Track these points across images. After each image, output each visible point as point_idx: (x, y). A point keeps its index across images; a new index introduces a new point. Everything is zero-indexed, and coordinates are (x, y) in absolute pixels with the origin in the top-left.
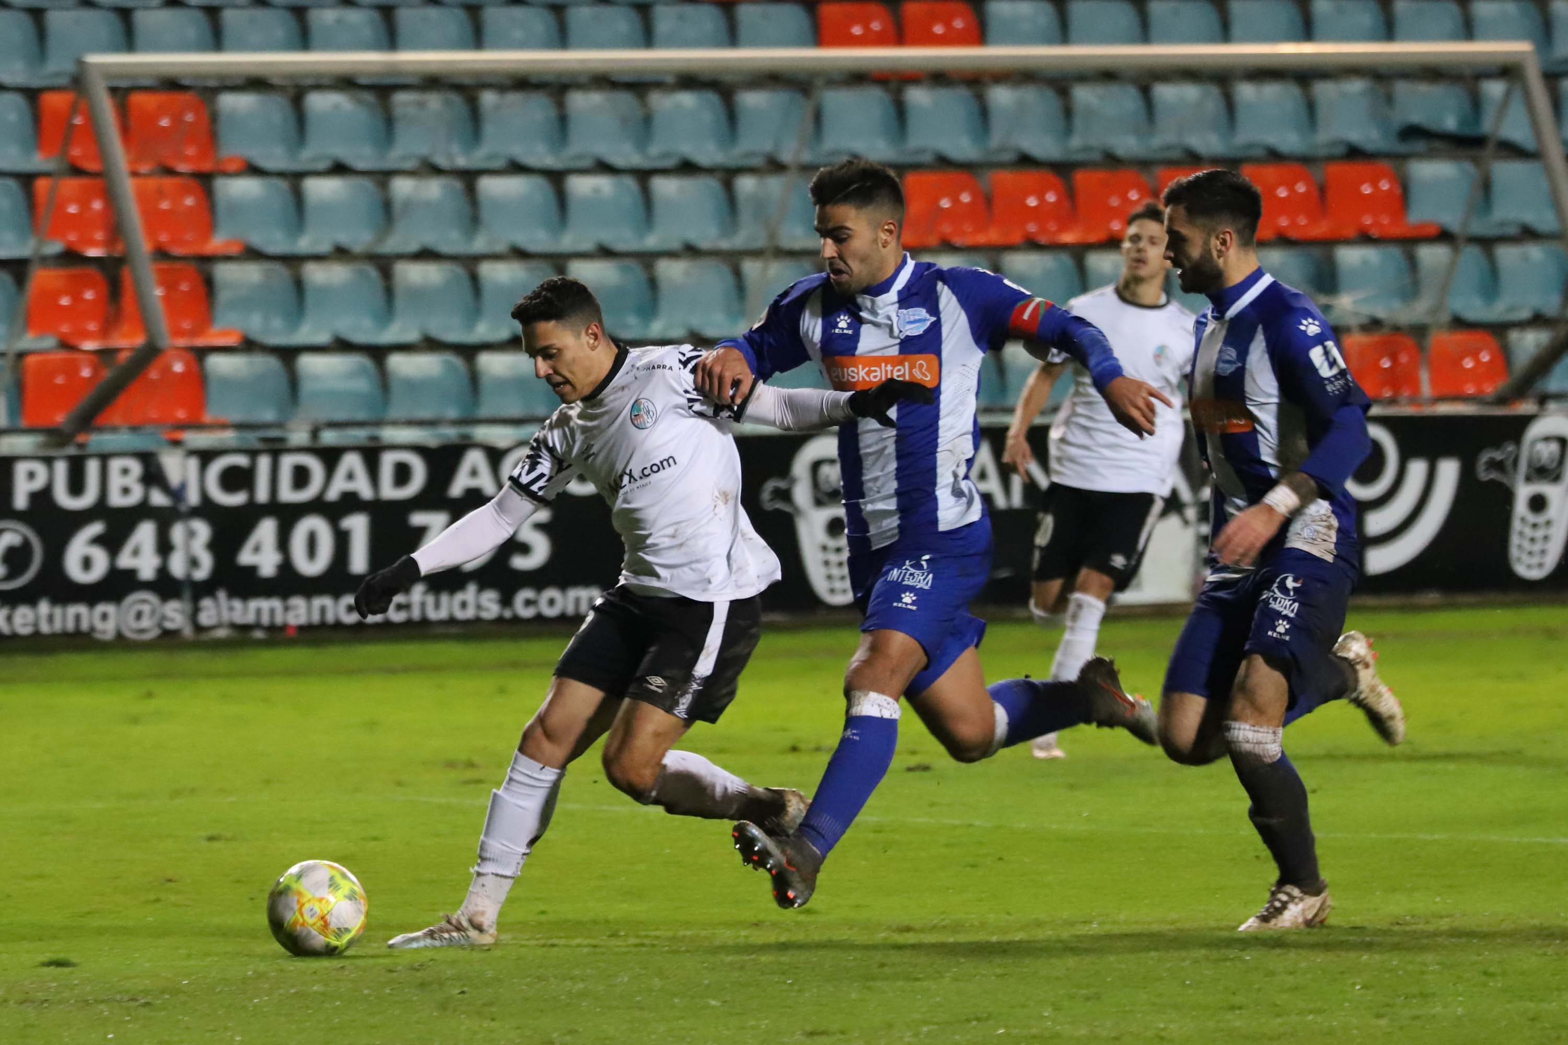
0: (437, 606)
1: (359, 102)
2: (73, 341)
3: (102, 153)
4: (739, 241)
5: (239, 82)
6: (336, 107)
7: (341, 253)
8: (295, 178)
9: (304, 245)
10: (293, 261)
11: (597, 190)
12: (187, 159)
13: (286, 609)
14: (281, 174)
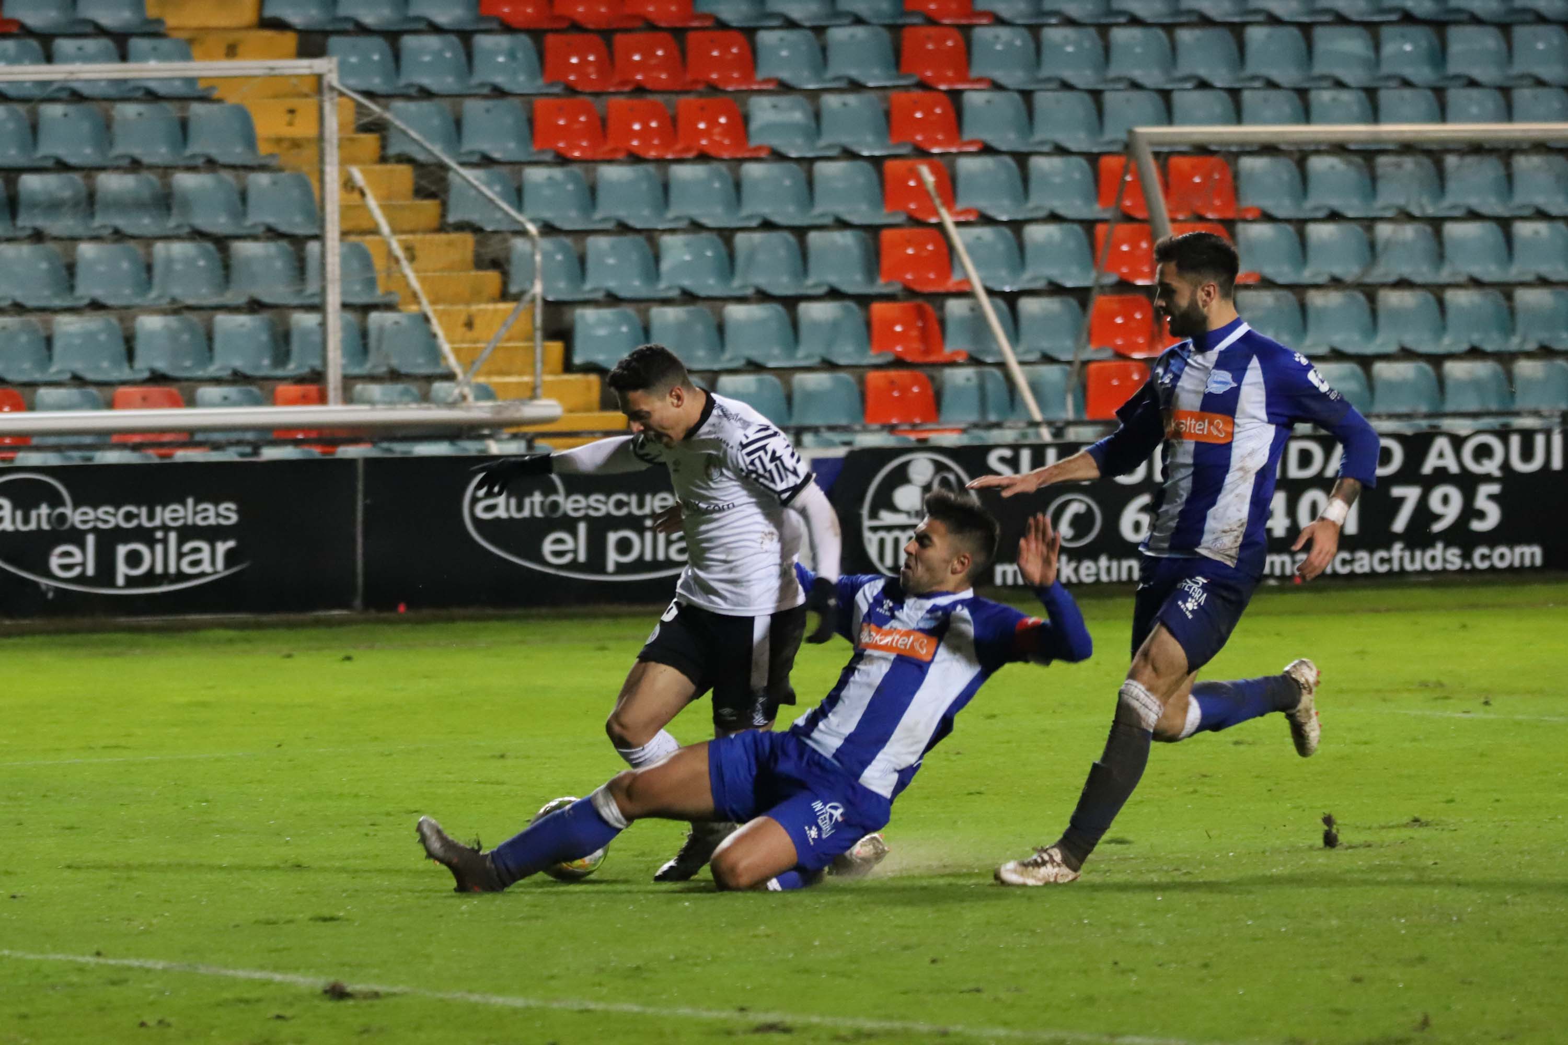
0: (1412, 560)
1: (1349, 163)
2: (1127, 352)
3: (1148, 205)
5: (1255, 148)
6: (1332, 167)
7: (1336, 283)
8: (1300, 224)
9: (1307, 276)
10: (1298, 289)
11: (1537, 233)
12: (1216, 209)
14: (1288, 221)
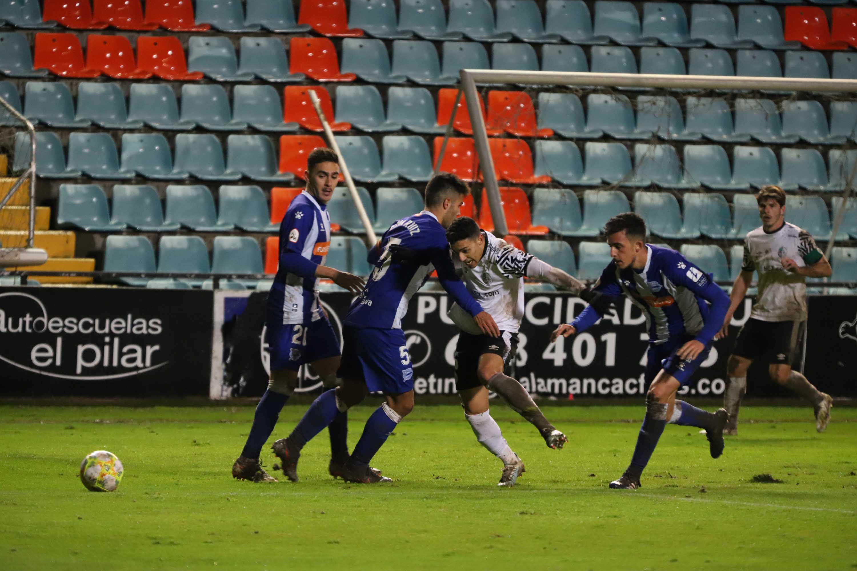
1: (617, 100)
3: (473, 125)
4: (830, 187)
5: (551, 86)
6: (606, 102)
7: (605, 185)
8: (581, 142)
9: (585, 180)
10: (579, 189)
11: (751, 154)
12: (520, 129)
13: (568, 385)
14: (572, 139)
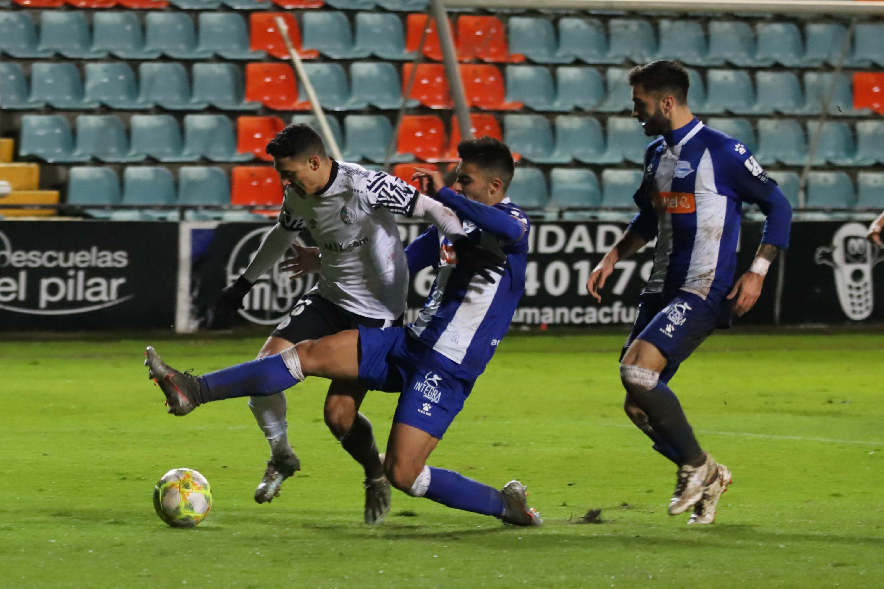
0: (628, 315)
1: (590, 24)
2: (423, 158)
3: (443, 49)
4: (806, 110)
5: (522, 11)
6: (578, 27)
7: (578, 111)
8: (553, 67)
9: (557, 106)
10: (551, 115)
11: (725, 78)
12: (490, 55)
13: (541, 314)
14: (546, 65)
